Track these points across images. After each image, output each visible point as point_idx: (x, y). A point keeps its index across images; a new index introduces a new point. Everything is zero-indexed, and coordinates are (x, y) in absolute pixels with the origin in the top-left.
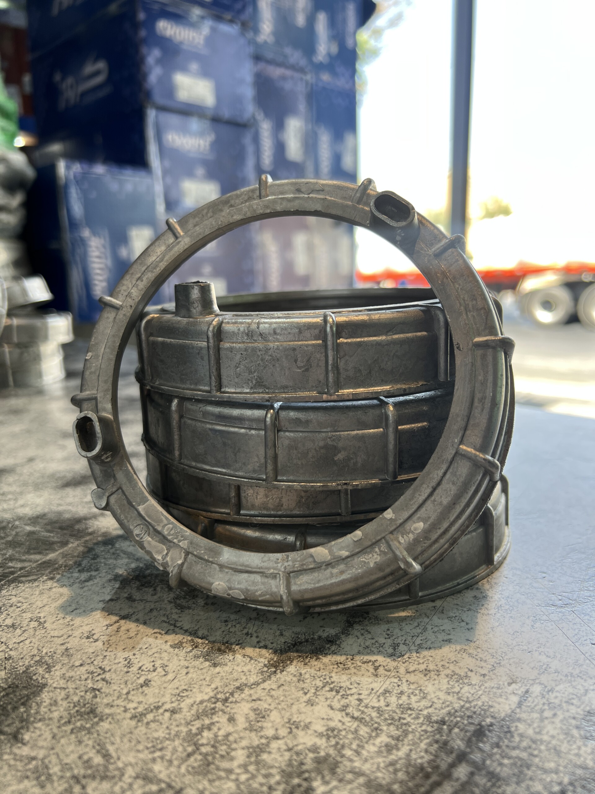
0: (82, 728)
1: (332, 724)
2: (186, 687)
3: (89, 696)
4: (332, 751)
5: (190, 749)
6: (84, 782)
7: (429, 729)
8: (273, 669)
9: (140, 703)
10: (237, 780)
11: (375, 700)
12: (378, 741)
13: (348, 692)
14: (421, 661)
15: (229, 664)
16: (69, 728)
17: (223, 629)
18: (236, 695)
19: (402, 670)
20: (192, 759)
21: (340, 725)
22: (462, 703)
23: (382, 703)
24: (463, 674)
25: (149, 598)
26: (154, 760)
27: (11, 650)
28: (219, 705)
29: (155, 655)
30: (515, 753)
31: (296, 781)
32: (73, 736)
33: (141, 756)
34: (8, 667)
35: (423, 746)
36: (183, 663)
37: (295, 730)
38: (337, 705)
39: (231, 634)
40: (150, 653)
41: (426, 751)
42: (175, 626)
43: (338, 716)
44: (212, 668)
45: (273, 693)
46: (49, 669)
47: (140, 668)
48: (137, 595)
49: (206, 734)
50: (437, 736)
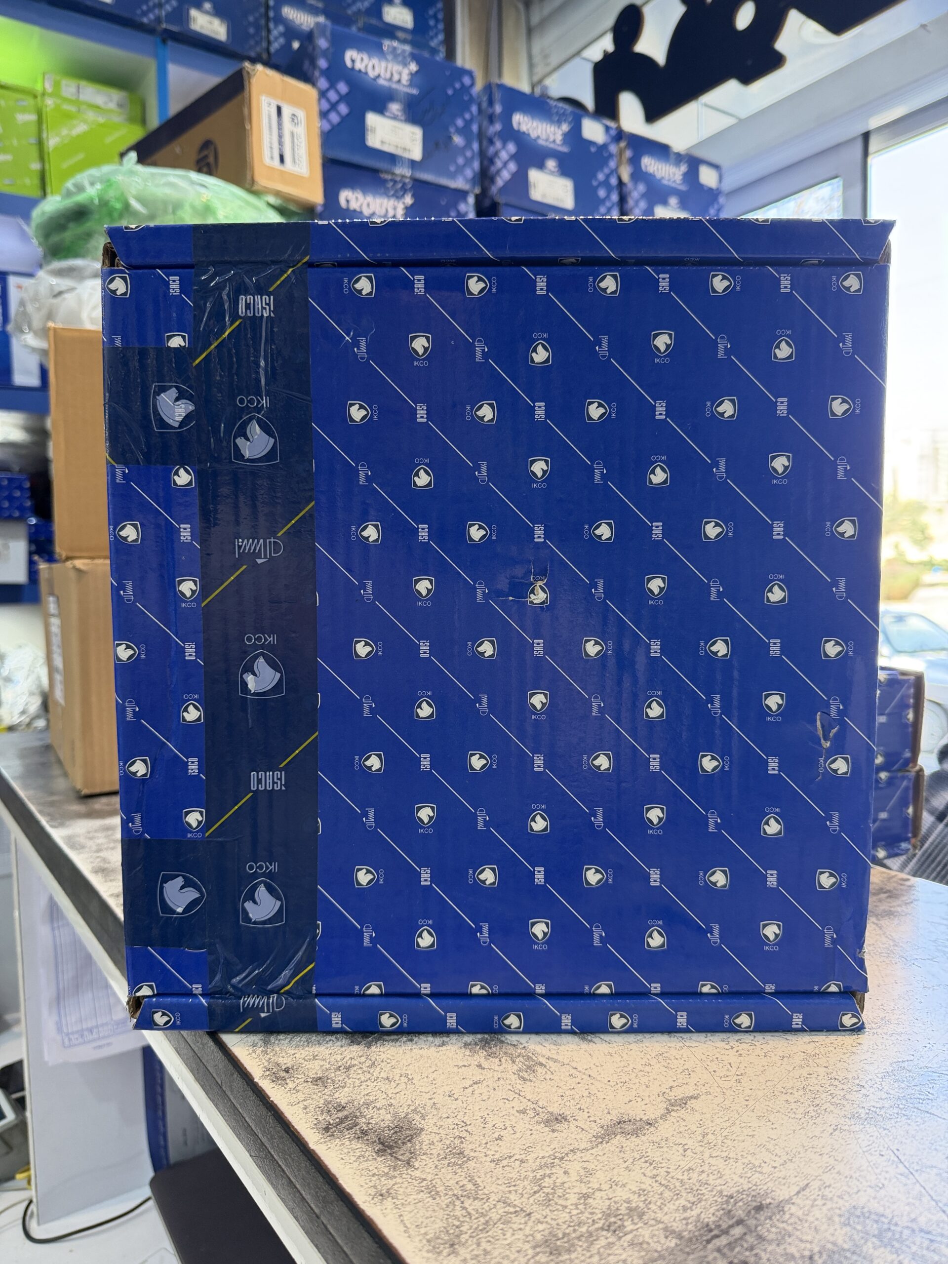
0: (455, 1164)
1: (643, 1186)
2: (531, 1145)
3: (457, 1142)
4: (641, 1205)
5: (536, 1189)
6: (462, 1199)
7: (719, 1200)
8: (601, 1140)
9: (497, 1151)
10: (570, 1213)
11: (680, 1174)
12: (677, 1203)
13: (660, 1165)
14: (725, 1150)
15: (565, 1131)
16: (446, 1162)
17: (559, 1103)
18: (570, 1156)
19: (707, 1155)
20: (537, 1195)
21: (649, 1188)
22: (750, 1186)
23: (685, 1177)
24: (757, 1164)
25: (496, 1068)
26: (510, 1192)
27: (391, 1098)
28: (557, 1161)
29: (505, 1117)
30: (782, 1225)
31: (613, 1220)
32: (450, 1168)
33: (500, 1188)
34: (392, 1112)
35: (712, 1210)
36: (527, 1126)
37: (614, 1187)
38: (649, 1174)
39: (566, 1108)
40: (501, 1115)
41: (713, 1214)
42: (520, 1095)
43: (649, 1181)
44: (551, 1133)
45: (599, 1158)
46: (423, 1117)
47: (494, 1126)
48: (485, 1064)
49: (547, 1179)
50: (725, 1206)
